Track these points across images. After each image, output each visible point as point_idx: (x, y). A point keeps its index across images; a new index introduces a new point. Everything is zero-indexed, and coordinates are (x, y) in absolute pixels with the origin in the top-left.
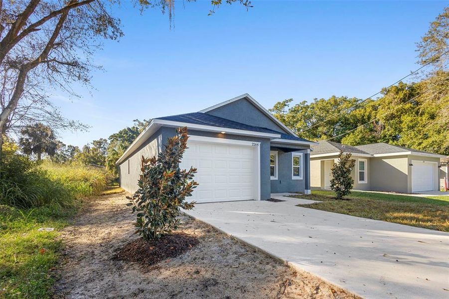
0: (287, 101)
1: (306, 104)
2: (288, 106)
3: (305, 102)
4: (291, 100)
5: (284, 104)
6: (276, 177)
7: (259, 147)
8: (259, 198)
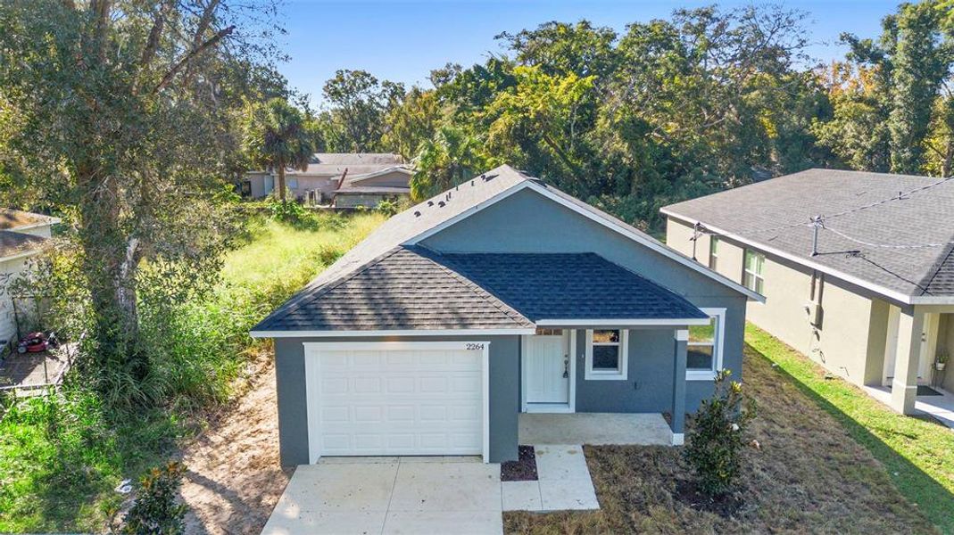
6: (621, 374)
7: (486, 351)
8: (486, 452)
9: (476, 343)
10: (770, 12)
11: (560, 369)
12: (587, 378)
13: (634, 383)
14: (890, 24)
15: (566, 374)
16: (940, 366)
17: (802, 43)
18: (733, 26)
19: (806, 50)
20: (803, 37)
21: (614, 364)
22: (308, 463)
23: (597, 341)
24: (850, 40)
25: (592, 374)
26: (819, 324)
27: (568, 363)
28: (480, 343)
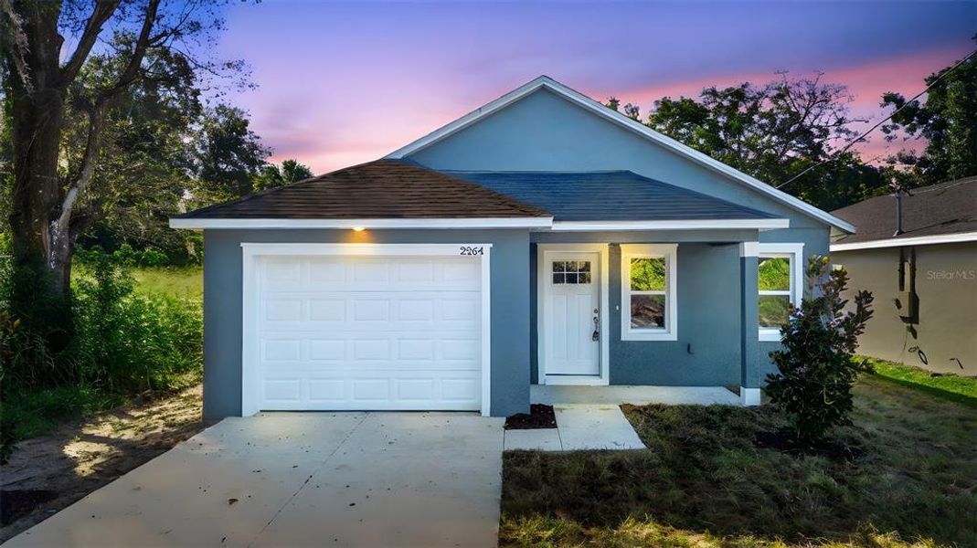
6: (670, 333)
7: (486, 257)
8: (486, 409)
9: (473, 246)
10: (803, 90)
11: (589, 328)
12: (624, 337)
13: (686, 346)
15: (596, 335)
17: (840, 121)
18: (766, 105)
19: (844, 126)
20: (840, 115)
21: (659, 322)
22: (241, 416)
23: (638, 289)
25: (630, 333)
26: (913, 318)
27: (597, 321)
28: (479, 246)
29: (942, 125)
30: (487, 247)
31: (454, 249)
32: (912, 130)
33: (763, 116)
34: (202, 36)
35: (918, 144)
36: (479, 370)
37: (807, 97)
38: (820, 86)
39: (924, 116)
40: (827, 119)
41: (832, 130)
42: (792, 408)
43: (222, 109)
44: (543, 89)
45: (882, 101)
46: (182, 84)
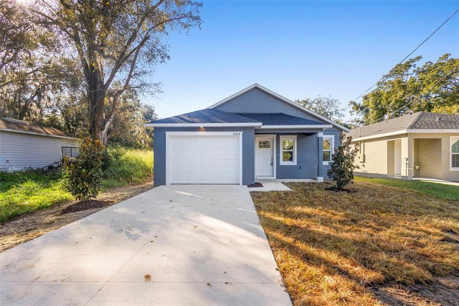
0: (412, 61)
1: (450, 57)
2: (414, 66)
3: (447, 55)
4: (419, 58)
5: (408, 66)
6: (294, 163)
7: (241, 136)
8: (241, 183)
9: (237, 132)
10: (325, 101)
11: (270, 162)
12: (280, 164)
13: (299, 166)
14: (366, 98)
15: (272, 164)
16: (417, 167)
19: (337, 112)
20: (336, 108)
21: (291, 159)
22: (165, 185)
24: (353, 103)
25: (282, 163)
26: (364, 162)
27: (272, 159)
28: (239, 132)
29: (367, 111)
30: (241, 133)
31: (231, 133)
32: (358, 113)
33: (313, 109)
34: (147, 75)
35: (361, 117)
36: (239, 171)
37: (326, 103)
38: (331, 99)
39: (362, 108)
40: (333, 110)
41: (334, 113)
42: (336, 179)
43: (146, 106)
44: (256, 88)
45: (349, 103)
46: (135, 97)
